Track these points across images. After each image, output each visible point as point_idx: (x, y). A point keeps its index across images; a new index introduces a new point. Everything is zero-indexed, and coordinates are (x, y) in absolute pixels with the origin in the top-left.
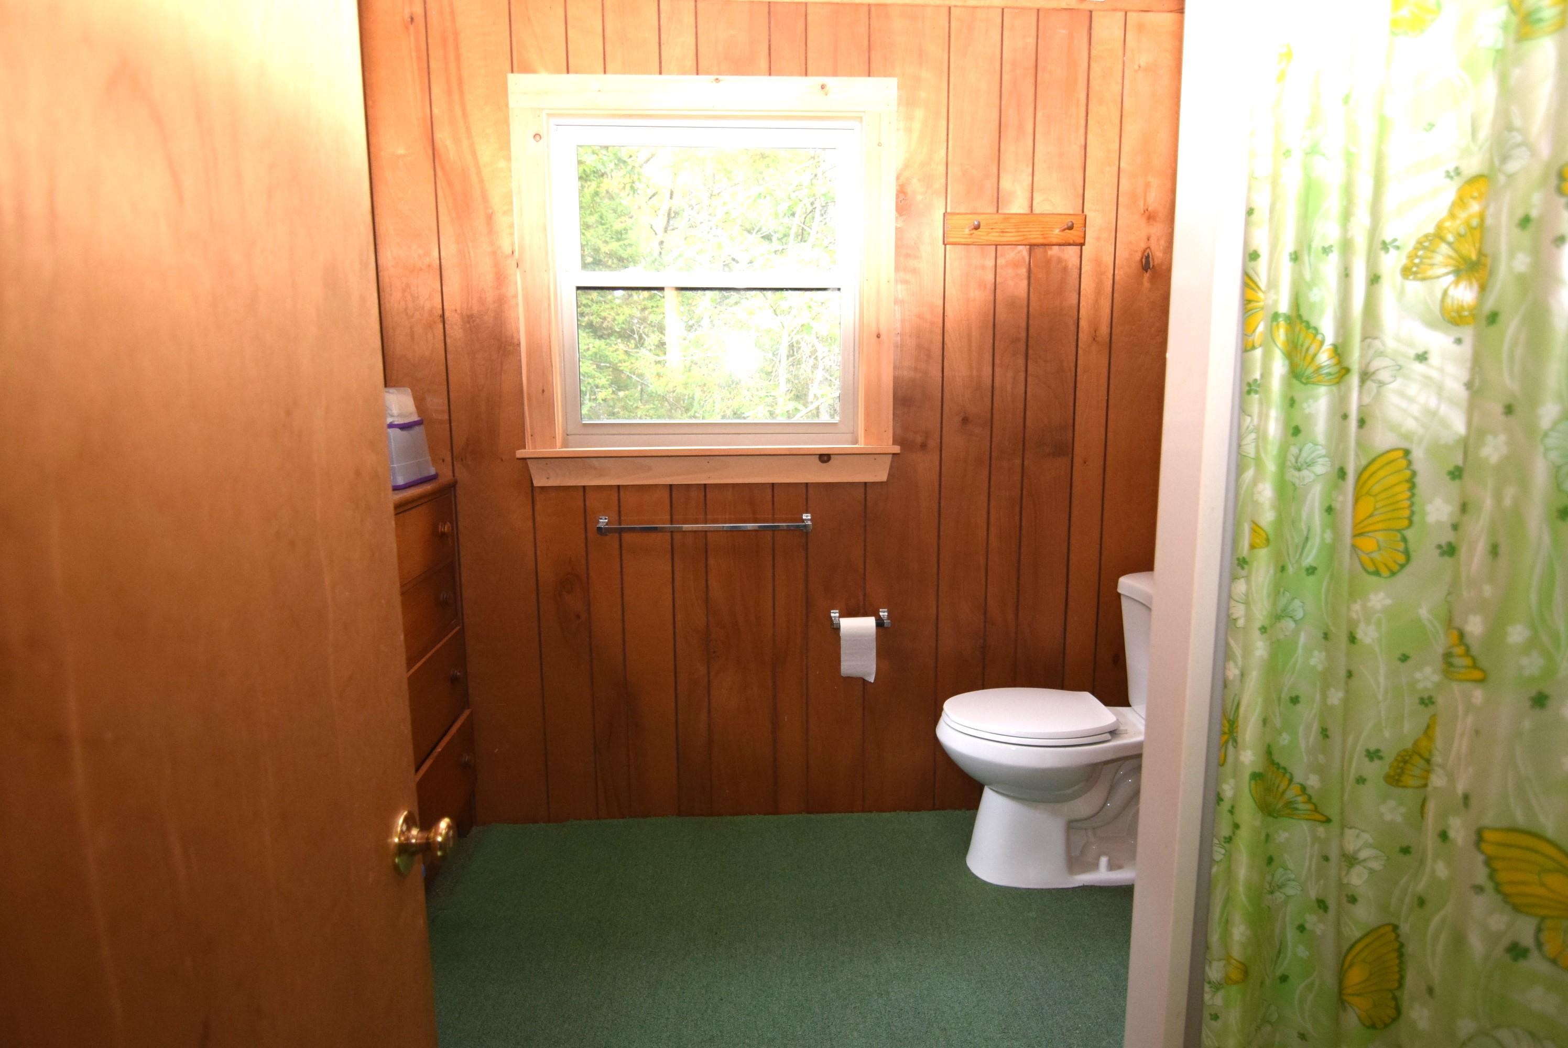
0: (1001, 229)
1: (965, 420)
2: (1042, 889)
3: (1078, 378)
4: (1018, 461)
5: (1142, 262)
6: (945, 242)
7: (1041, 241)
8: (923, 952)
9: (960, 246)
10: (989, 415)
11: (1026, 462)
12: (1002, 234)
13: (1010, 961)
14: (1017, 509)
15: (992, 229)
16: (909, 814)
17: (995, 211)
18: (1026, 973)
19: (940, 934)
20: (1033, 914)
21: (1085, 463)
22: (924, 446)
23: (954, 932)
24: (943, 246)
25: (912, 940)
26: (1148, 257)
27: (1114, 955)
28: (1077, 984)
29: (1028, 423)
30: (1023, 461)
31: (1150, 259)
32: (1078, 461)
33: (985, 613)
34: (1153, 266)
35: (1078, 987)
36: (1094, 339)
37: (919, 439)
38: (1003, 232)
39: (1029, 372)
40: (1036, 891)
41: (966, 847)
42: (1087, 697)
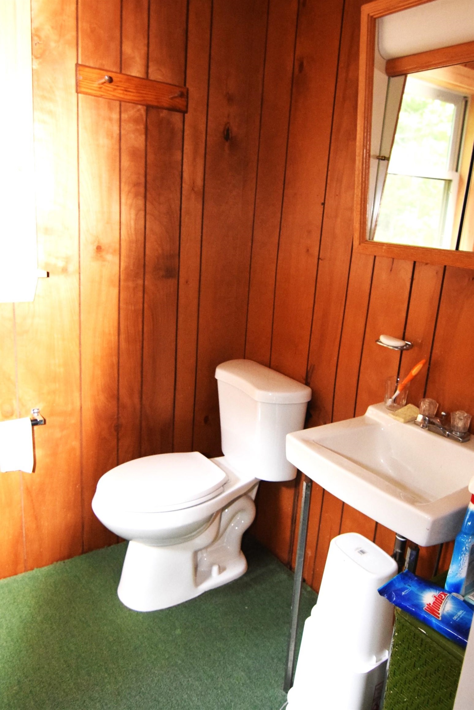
0: (124, 88)
1: (99, 249)
2: (179, 605)
3: (182, 218)
4: (140, 282)
5: (224, 133)
6: (78, 91)
7: (155, 104)
8: (106, 704)
9: (90, 97)
10: (118, 246)
11: (146, 283)
12: (125, 93)
13: (174, 685)
14: (140, 320)
15: (118, 86)
16: (64, 562)
17: (118, 71)
18: (188, 692)
19: (116, 678)
20: (178, 632)
21: (187, 282)
22: (65, 270)
23: (126, 673)
24: (76, 94)
25: (94, 695)
26: (228, 130)
27: (241, 650)
28: (225, 689)
29: (147, 252)
30: (144, 282)
31: (230, 132)
32: (182, 281)
33: (118, 399)
34: (232, 137)
35: (227, 691)
36: (193, 189)
37: (61, 264)
38: (126, 91)
39: (147, 212)
40: (174, 609)
41: (115, 582)
42: (197, 455)
